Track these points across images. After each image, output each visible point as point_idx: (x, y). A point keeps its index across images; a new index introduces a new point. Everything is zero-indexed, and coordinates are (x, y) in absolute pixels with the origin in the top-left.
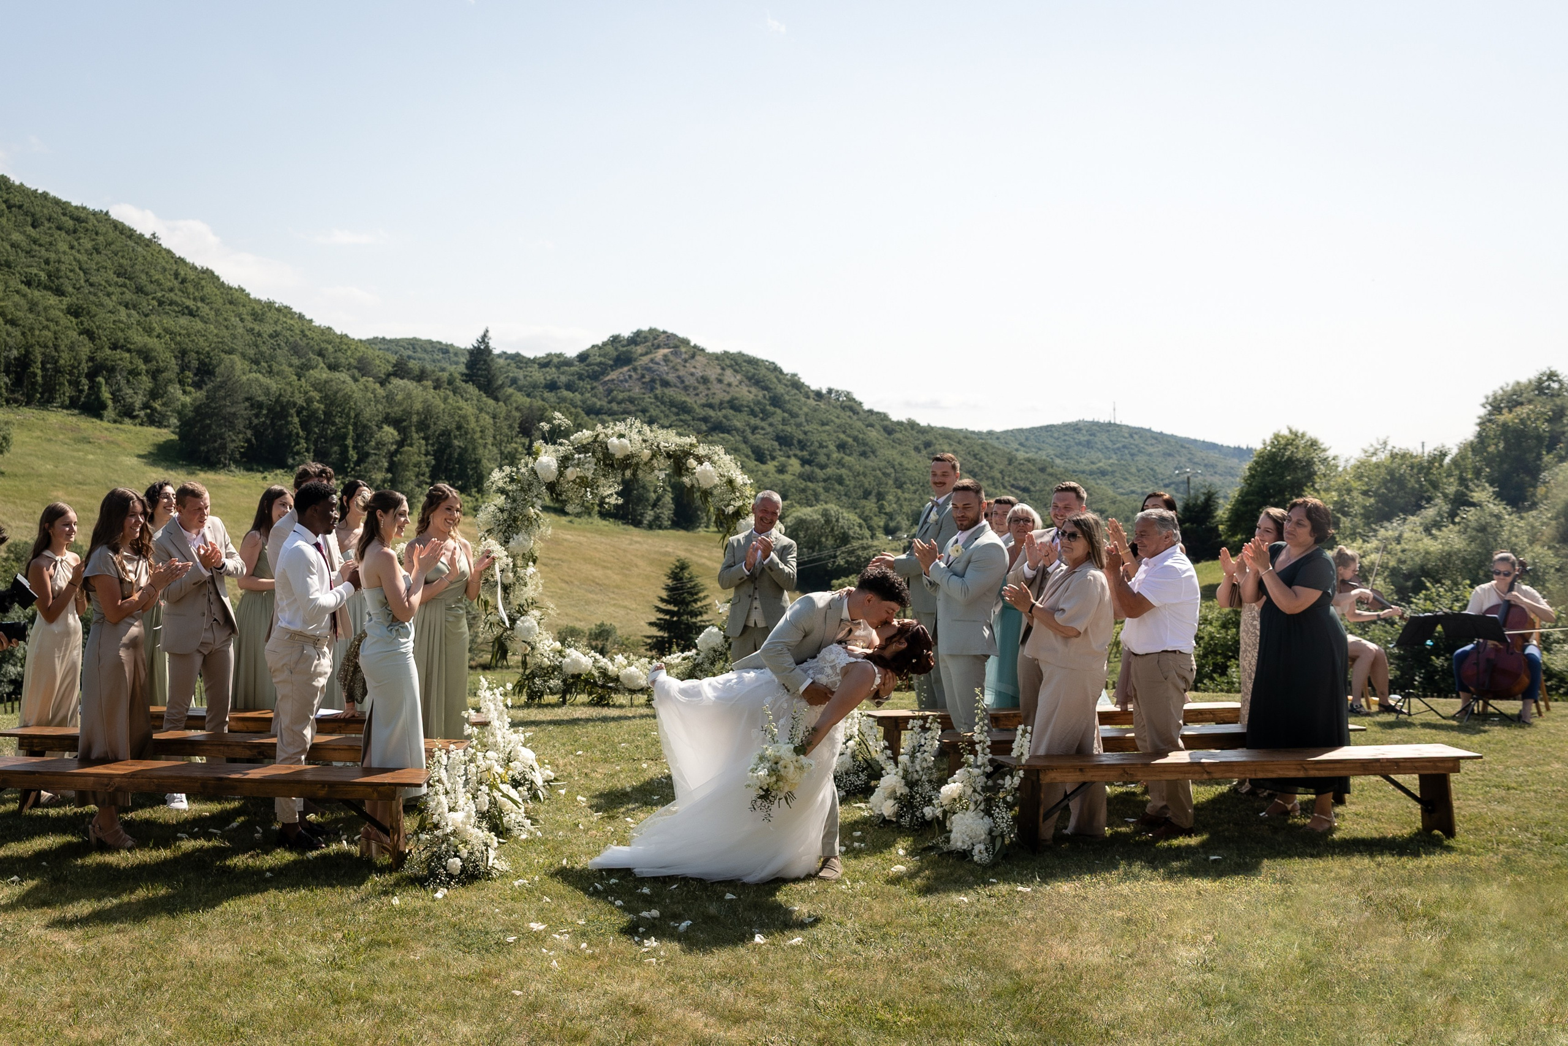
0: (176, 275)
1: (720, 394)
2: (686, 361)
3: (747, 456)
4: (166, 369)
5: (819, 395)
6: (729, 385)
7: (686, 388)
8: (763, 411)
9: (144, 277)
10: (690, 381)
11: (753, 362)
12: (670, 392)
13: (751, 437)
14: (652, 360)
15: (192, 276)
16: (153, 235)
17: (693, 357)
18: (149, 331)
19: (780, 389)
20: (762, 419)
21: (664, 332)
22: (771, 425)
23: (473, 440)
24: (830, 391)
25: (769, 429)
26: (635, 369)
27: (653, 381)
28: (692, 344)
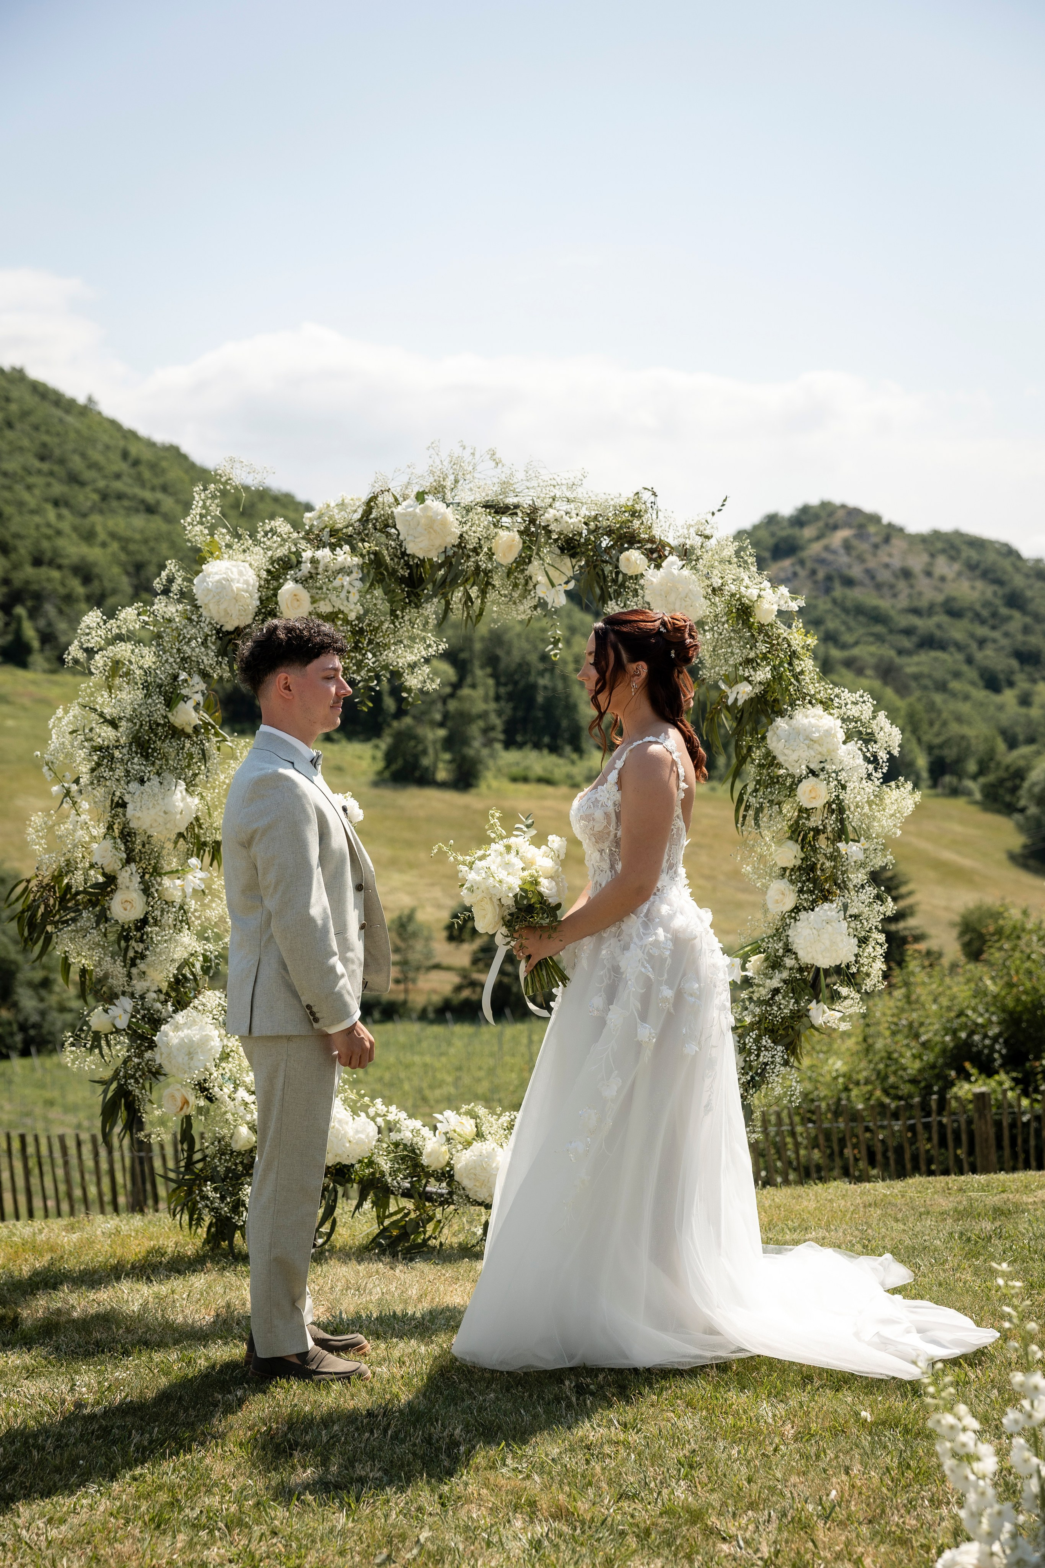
0: (125, 455)
1: (929, 593)
2: (876, 546)
3: (973, 683)
4: (114, 592)
6: (943, 579)
7: (879, 587)
8: (994, 615)
9: (77, 459)
10: (884, 576)
12: (858, 594)
13: (979, 656)
14: (827, 548)
15: (147, 455)
16: (90, 399)
17: (887, 540)
18: (89, 536)
19: (1019, 581)
20: (994, 628)
21: (843, 506)
22: (1006, 635)
23: (565, 678)
25: (1004, 642)
26: (802, 563)
27: (829, 578)
28: (885, 521)
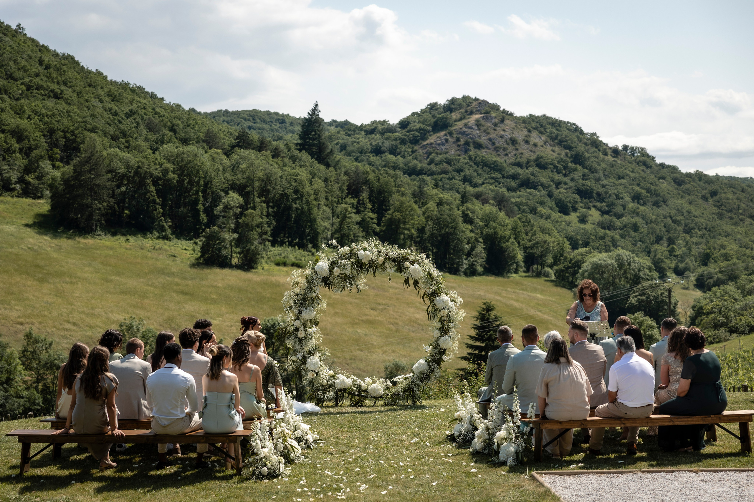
0: (41, 62)
1: (527, 154)
2: (496, 125)
3: (551, 209)
4: (37, 147)
5: (615, 151)
6: (535, 145)
7: (497, 149)
8: (565, 168)
9: (11, 63)
10: (500, 143)
11: (556, 124)
12: (483, 153)
13: (556, 192)
14: (466, 125)
15: (54, 62)
16: (19, 26)
17: (502, 121)
18: (20, 113)
19: (581, 148)
20: (565, 175)
21: (476, 99)
22: (572, 180)
23: (308, 202)
24: (625, 148)
25: (572, 184)
26: (451, 134)
27: (467, 143)
28: (502, 109)
